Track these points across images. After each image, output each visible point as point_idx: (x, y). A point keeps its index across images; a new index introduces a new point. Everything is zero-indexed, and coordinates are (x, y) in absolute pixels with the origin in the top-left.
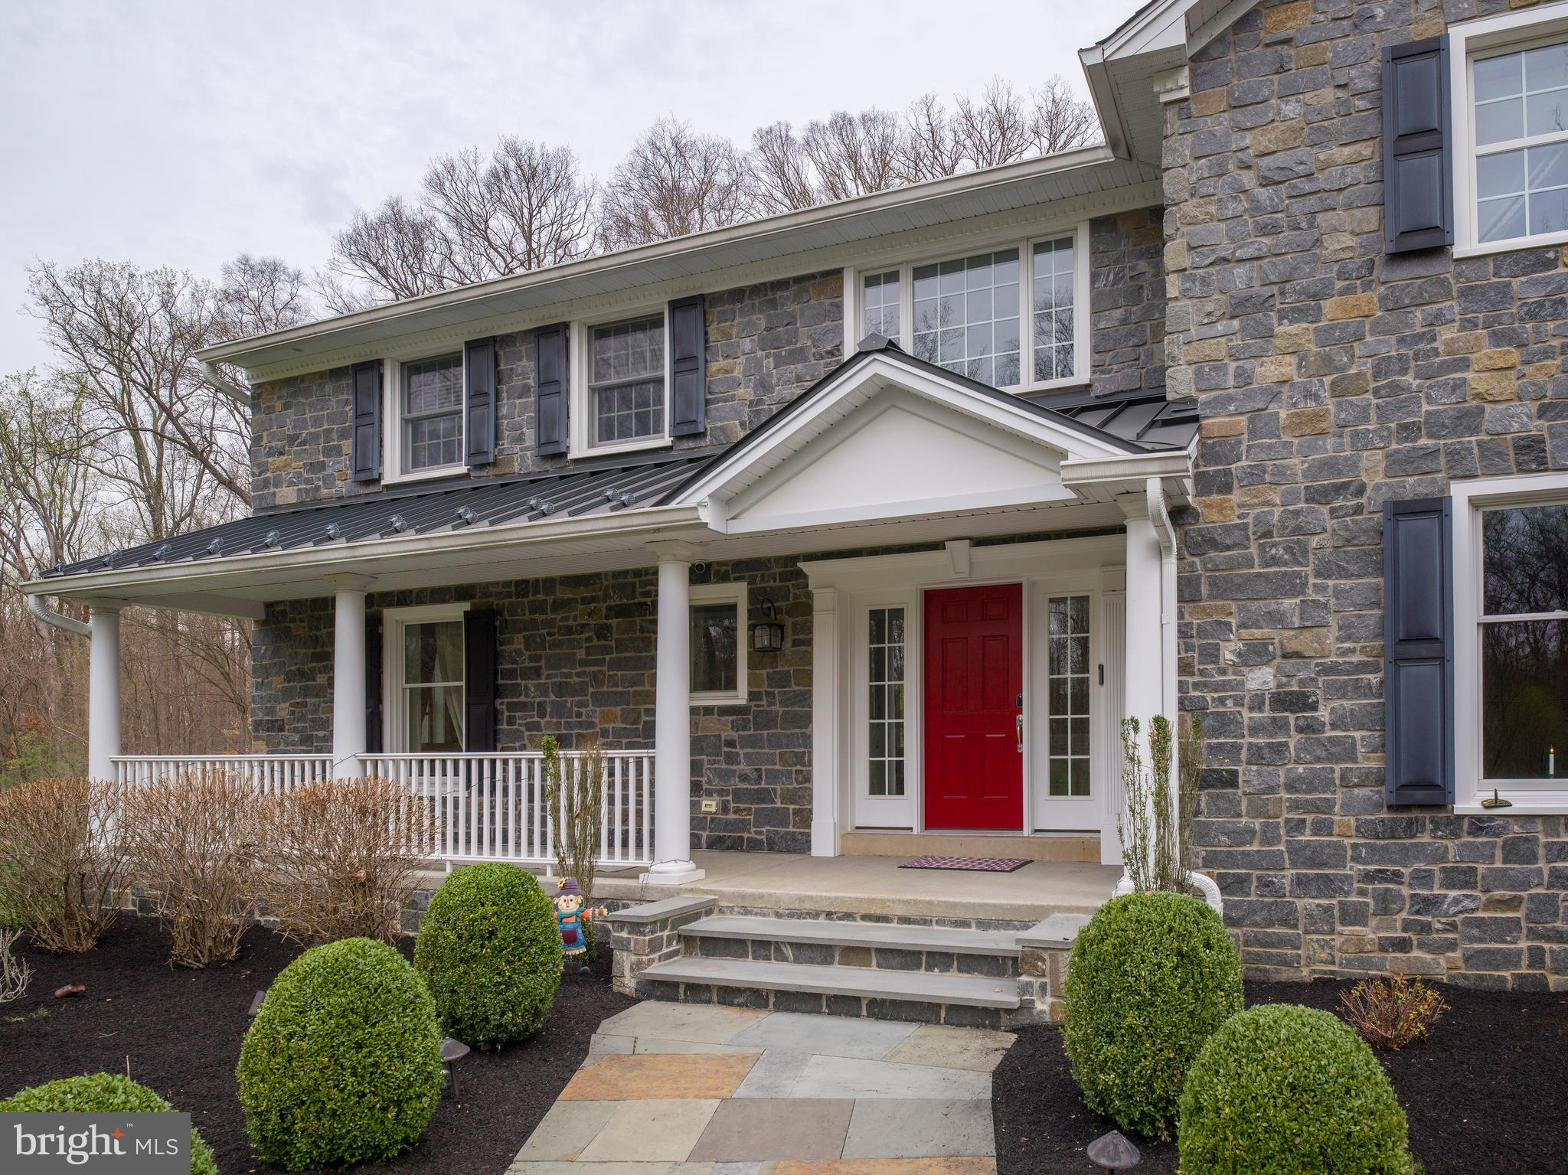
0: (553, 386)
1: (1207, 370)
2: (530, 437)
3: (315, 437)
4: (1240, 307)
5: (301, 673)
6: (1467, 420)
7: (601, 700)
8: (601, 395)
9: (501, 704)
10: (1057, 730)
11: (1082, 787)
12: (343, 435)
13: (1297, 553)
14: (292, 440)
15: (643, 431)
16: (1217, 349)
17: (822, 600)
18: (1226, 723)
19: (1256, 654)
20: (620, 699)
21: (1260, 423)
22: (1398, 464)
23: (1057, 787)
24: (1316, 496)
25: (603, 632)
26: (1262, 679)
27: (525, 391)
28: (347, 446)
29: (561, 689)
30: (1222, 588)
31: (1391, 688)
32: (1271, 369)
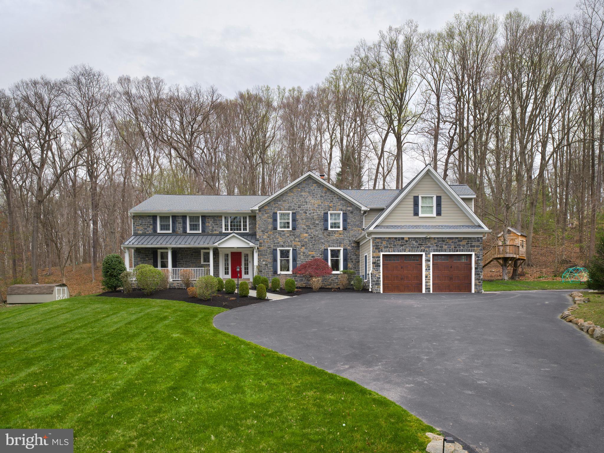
0: (185, 223)
1: (260, 237)
2: (181, 229)
3: (145, 225)
4: (262, 231)
5: (143, 258)
6: (278, 243)
7: (192, 263)
8: (190, 225)
9: (177, 263)
10: (245, 268)
11: (248, 274)
12: (151, 225)
13: (267, 252)
14: (141, 224)
15: (196, 230)
16: (261, 235)
17: (220, 252)
18: (261, 266)
19: (264, 261)
20: (195, 263)
21: (264, 241)
22: (274, 246)
23: (245, 274)
24: (268, 248)
25: (192, 255)
26: (264, 263)
27: (180, 223)
28: (151, 227)
29: (186, 262)
30: (261, 255)
31: (273, 264)
32: (265, 237)
